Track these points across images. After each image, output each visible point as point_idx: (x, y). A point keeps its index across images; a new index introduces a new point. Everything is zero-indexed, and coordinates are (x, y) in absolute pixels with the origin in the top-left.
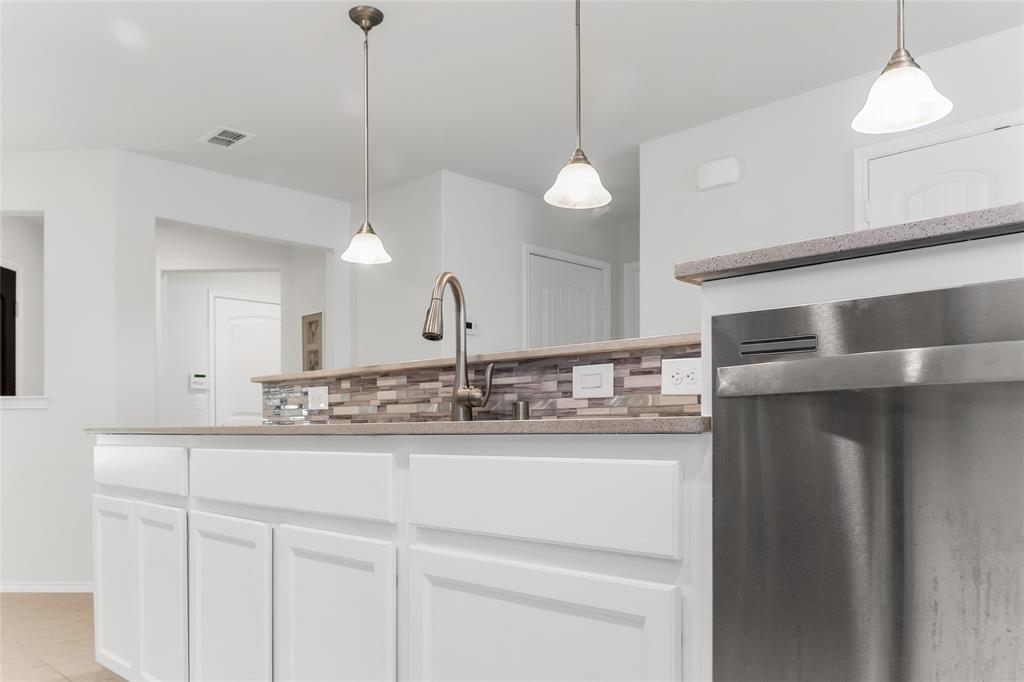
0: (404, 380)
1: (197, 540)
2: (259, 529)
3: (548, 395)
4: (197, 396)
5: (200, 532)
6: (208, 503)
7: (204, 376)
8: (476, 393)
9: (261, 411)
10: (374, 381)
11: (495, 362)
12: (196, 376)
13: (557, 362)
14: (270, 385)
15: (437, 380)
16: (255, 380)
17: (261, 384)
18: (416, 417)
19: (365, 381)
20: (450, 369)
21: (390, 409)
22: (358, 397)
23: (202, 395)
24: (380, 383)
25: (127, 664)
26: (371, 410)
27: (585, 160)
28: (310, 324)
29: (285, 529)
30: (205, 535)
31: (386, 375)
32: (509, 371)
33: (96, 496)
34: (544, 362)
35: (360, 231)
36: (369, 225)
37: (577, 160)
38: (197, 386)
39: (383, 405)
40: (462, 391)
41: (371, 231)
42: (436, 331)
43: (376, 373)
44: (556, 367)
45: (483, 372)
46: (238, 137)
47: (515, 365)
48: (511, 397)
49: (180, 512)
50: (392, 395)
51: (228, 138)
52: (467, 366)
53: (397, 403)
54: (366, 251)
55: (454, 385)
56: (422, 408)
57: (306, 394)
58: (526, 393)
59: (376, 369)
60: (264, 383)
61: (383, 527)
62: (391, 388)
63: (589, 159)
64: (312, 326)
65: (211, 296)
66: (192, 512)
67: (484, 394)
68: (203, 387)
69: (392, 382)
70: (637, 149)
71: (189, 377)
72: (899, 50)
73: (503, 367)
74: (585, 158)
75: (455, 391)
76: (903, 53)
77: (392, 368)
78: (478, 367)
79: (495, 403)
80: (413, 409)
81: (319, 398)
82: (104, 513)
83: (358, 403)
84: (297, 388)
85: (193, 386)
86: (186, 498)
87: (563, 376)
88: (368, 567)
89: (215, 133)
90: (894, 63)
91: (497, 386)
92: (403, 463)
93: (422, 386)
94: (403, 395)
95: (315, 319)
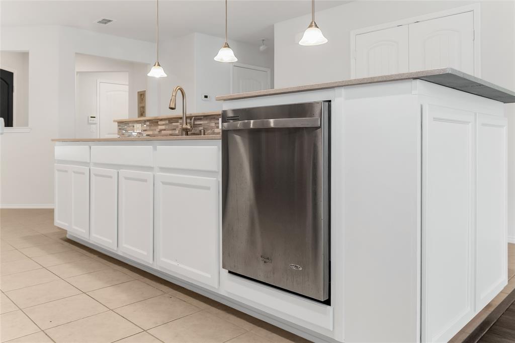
0: (167, 122)
1: (93, 177)
2: (113, 172)
3: (212, 128)
4: (92, 126)
5: (94, 174)
6: (96, 164)
7: (95, 117)
8: (189, 127)
9: (117, 132)
10: (157, 122)
11: (195, 116)
12: (91, 117)
13: (215, 116)
14: (121, 123)
15: (178, 122)
16: (114, 121)
17: (117, 123)
18: (171, 135)
19: (154, 122)
20: (181, 118)
21: (163, 132)
22: (152, 128)
23: (93, 126)
24: (159, 123)
25: (66, 224)
26: (156, 132)
27: (228, 47)
28: (141, 95)
29: (122, 171)
30: (96, 175)
31: (161, 120)
32: (200, 119)
33: (56, 164)
34: (212, 117)
35: (155, 66)
36: (158, 63)
37: (225, 47)
38: (92, 122)
39: (161, 131)
40: (184, 126)
41: (159, 65)
42: (173, 107)
43: (158, 119)
44: (214, 118)
45: (191, 120)
46: (110, 21)
47: (203, 117)
48: (201, 128)
49: (87, 168)
50: (163, 127)
51: (105, 21)
52: (186, 118)
53: (165, 130)
54: (157, 73)
55: (182, 124)
56: (173, 132)
57: (134, 126)
58: (206, 127)
59: (158, 118)
60: (118, 122)
61: (150, 169)
62: (163, 125)
63: (230, 46)
64: (142, 96)
65: (98, 83)
66: (92, 168)
67: (191, 127)
68: (94, 122)
69: (163, 122)
70: (273, 26)
71: (88, 117)
72: (312, 22)
73: (198, 118)
74: (228, 46)
75: (182, 126)
76: (313, 23)
77: (163, 118)
78: (190, 118)
79: (196, 130)
80: (170, 132)
81: (138, 128)
82: (58, 170)
83: (152, 130)
84: (130, 125)
85: (90, 122)
86: (89, 163)
87: (217, 121)
88: (145, 181)
89: (100, 20)
90: (311, 26)
91: (196, 124)
92: (155, 149)
93: (174, 124)
94: (167, 127)
95: (143, 93)
